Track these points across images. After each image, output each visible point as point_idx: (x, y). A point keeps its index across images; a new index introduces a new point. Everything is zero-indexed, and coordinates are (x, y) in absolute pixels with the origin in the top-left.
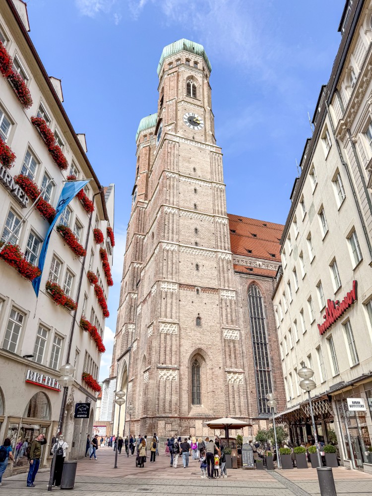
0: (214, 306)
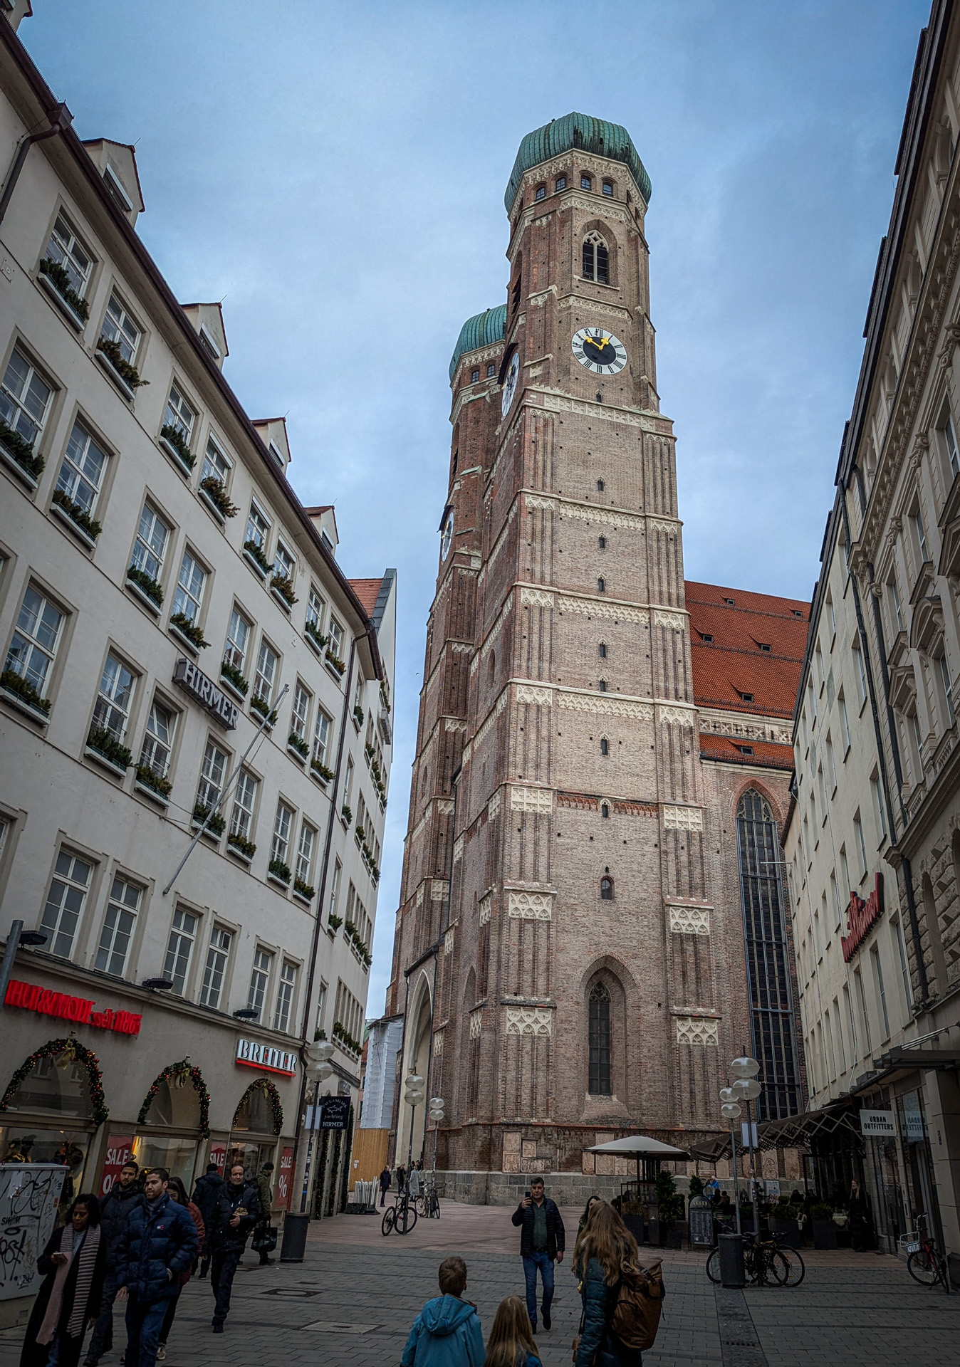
0: (646, 848)
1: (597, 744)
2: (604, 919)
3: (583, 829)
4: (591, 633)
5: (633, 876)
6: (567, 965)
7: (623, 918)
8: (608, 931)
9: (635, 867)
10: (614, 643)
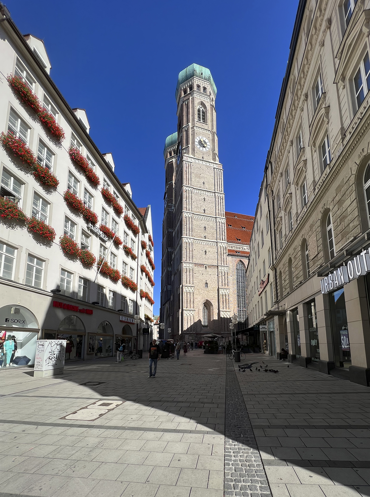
1: (204, 252)
2: (206, 292)
3: (201, 272)
4: (202, 224)
5: (212, 282)
6: (197, 301)
7: (210, 291)
8: (206, 294)
9: (212, 280)
10: (208, 226)
